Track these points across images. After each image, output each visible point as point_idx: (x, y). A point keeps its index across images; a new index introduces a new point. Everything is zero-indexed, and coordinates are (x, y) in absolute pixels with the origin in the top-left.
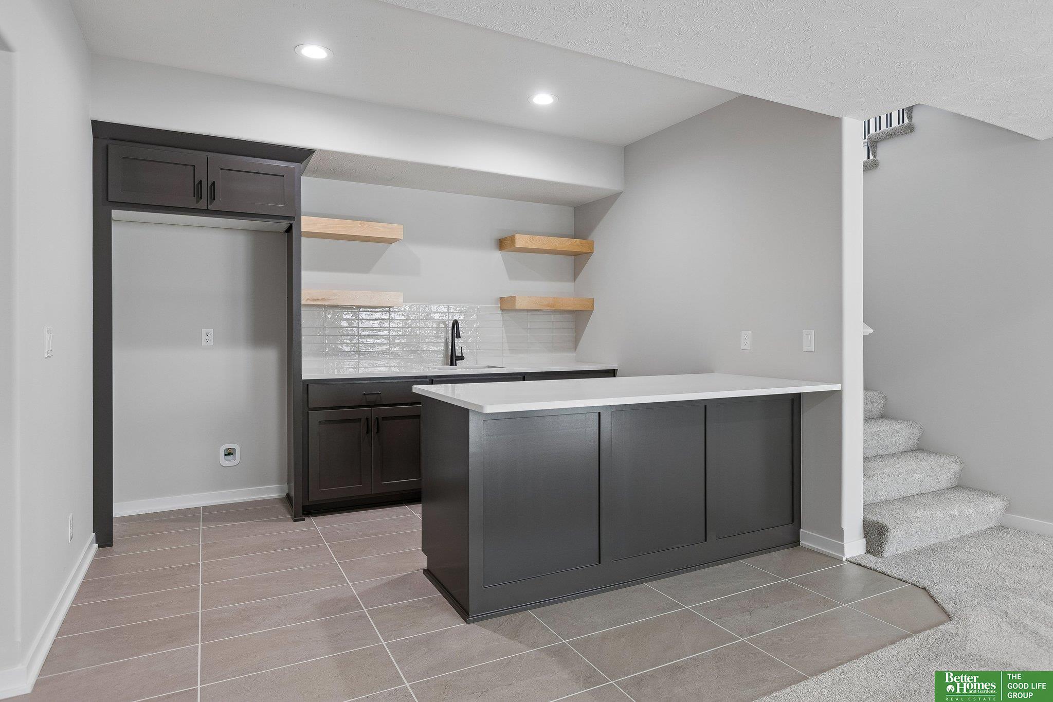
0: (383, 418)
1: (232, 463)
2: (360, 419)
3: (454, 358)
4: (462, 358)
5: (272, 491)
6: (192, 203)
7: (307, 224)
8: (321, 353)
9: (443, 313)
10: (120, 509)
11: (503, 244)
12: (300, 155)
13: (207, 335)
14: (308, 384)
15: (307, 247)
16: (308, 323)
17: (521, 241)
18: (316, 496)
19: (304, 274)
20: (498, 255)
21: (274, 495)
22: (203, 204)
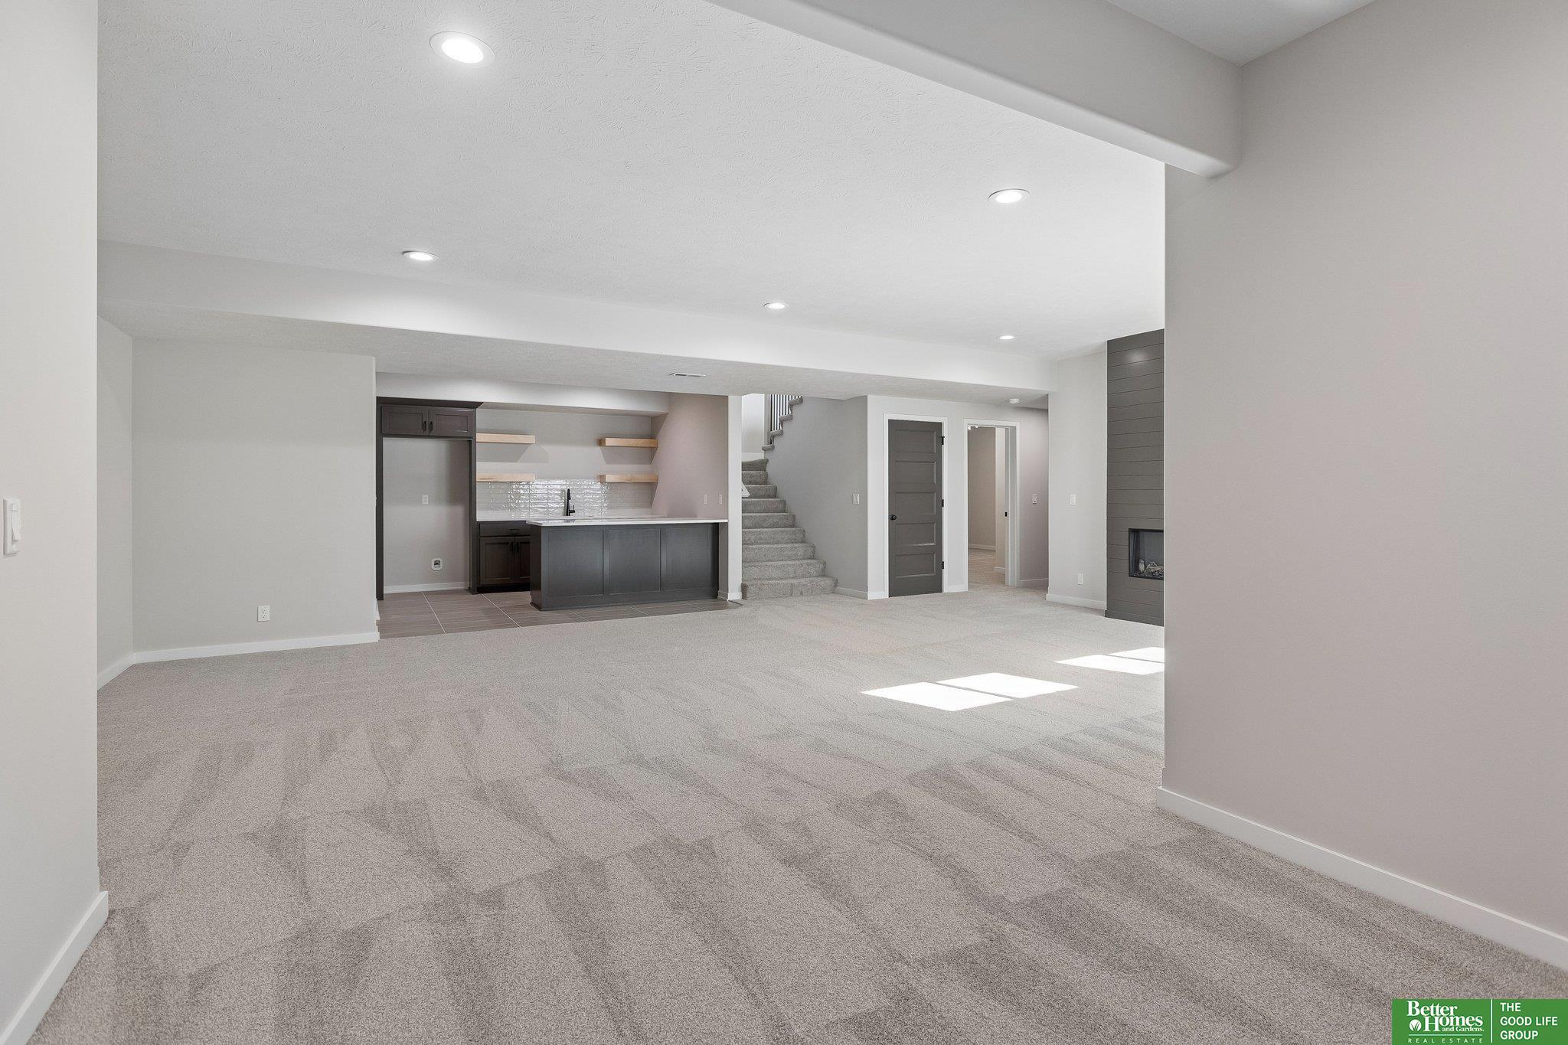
0: (521, 543)
1: (438, 569)
2: (508, 543)
3: (568, 511)
4: (574, 511)
5: (461, 585)
6: (421, 432)
7: (480, 437)
8: (489, 508)
9: (559, 485)
10: (387, 590)
11: (601, 442)
12: (476, 405)
13: (425, 499)
14: (480, 523)
15: (479, 450)
16: (480, 491)
17: (609, 442)
18: (484, 582)
19: (478, 464)
20: (598, 449)
21: (462, 588)
22: (427, 433)
